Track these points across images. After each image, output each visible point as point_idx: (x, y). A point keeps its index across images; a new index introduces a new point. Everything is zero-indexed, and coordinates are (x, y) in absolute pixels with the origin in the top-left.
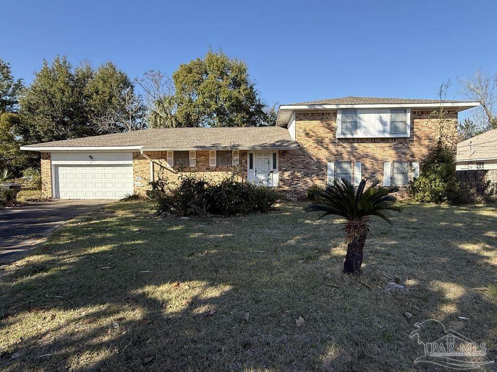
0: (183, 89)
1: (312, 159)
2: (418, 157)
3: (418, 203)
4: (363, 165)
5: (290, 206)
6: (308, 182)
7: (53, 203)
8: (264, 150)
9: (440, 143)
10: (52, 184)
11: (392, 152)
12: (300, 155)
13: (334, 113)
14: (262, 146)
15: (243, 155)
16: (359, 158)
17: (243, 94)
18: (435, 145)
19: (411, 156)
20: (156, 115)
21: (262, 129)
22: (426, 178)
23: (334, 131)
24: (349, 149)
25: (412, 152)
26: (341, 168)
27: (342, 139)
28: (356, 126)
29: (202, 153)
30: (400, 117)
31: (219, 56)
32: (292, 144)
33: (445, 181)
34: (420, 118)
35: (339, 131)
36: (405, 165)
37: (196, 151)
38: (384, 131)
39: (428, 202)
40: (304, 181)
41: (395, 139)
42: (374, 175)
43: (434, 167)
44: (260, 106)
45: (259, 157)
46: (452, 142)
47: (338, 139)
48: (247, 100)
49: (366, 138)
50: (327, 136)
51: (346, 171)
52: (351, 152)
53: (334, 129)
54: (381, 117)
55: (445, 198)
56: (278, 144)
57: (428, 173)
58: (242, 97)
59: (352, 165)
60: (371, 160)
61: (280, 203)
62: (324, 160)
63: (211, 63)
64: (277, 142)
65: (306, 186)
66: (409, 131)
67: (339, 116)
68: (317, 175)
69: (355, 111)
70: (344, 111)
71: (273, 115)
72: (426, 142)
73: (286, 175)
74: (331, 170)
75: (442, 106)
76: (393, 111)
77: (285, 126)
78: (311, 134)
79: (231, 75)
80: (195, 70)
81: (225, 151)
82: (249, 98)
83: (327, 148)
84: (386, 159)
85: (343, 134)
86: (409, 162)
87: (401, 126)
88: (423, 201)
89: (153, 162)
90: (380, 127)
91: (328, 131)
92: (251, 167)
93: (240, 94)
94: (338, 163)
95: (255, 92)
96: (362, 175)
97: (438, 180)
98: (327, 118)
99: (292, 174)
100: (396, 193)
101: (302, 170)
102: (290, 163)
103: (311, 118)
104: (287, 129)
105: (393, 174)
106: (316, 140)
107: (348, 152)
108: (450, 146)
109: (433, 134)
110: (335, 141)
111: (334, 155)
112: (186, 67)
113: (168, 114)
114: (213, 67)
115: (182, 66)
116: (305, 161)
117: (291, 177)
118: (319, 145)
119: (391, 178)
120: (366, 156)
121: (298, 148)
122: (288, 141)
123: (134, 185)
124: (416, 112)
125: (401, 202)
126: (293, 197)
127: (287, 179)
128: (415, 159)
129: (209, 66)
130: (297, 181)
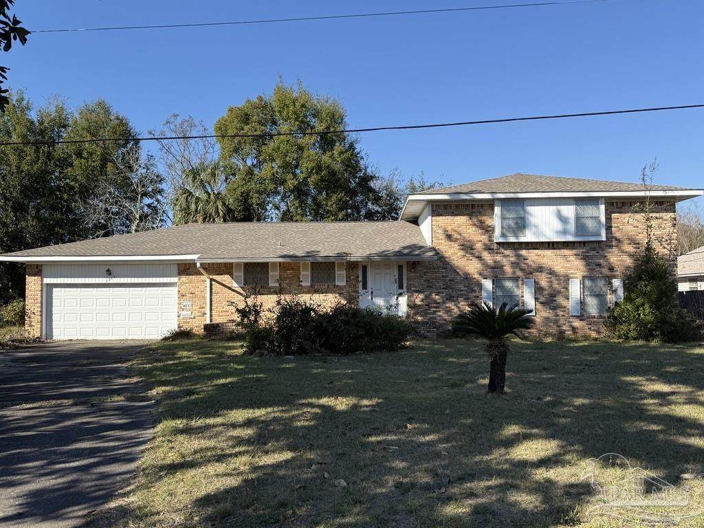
1: (458, 274)
2: (619, 271)
3: (621, 340)
4: (536, 283)
5: (426, 344)
6: (453, 309)
7: (47, 345)
8: (385, 261)
9: (649, 249)
10: (41, 315)
11: (580, 264)
12: (438, 268)
13: (490, 205)
15: (353, 269)
16: (528, 273)
17: (339, 159)
18: (641, 252)
19: (609, 269)
20: (189, 196)
22: (631, 302)
23: (490, 231)
24: (513, 259)
25: (610, 263)
26: (503, 288)
27: (503, 243)
28: (521, 225)
29: (289, 266)
30: (589, 211)
32: (427, 251)
33: (658, 308)
34: (620, 213)
35: (498, 232)
36: (601, 283)
37: (281, 263)
38: (565, 232)
39: (635, 339)
40: (447, 307)
41: (584, 243)
42: (554, 298)
43: (641, 286)
44: (367, 179)
45: (377, 271)
46: (669, 248)
47: (496, 243)
48: (346, 170)
49: (540, 242)
50: (479, 239)
51: (511, 293)
52: (518, 264)
53: (490, 229)
54: (559, 211)
55: (658, 333)
56: (406, 251)
57: (633, 296)
58: (338, 167)
59: (520, 283)
60: (550, 276)
61: (411, 340)
62: (476, 276)
63: (283, 106)
64: (405, 248)
65: (450, 316)
66: (603, 232)
67: (497, 210)
68: (465, 299)
69: (521, 202)
70: (505, 202)
72: (630, 249)
73: (419, 299)
74: (487, 291)
75: (648, 195)
76: (579, 201)
77: (415, 221)
78: (456, 236)
79: (320, 127)
80: (255, 117)
81: (326, 262)
82: (348, 166)
83: (479, 258)
84: (572, 274)
85: (503, 236)
86: (607, 279)
87: (590, 224)
88: (627, 338)
89: (212, 280)
90: (558, 225)
91: (481, 231)
92: (365, 287)
93: (333, 159)
94: (497, 281)
95: (358, 153)
96: (536, 299)
97: (647, 306)
98: (480, 212)
99: (427, 297)
100: (590, 326)
101: (443, 290)
102: (425, 281)
103: (455, 212)
104: (418, 225)
105: (584, 297)
106: (462, 245)
107: (512, 263)
108: (666, 254)
109: (640, 237)
110: (492, 247)
111: (491, 268)
112: (239, 112)
113: (210, 194)
114: (288, 113)
115: (231, 110)
116: (447, 277)
117: (425, 302)
118: (467, 252)
119: (581, 303)
120: (540, 269)
121: (436, 258)
122: (421, 247)
123: (179, 316)
124: (613, 203)
125: (596, 339)
126: (430, 332)
127: (420, 305)
128: (616, 273)
129: (280, 112)
130: (435, 307)
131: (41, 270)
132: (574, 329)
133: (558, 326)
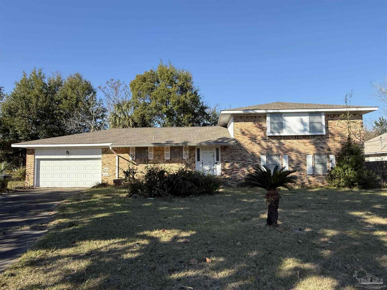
0: (138, 95)
1: (248, 153)
2: (333, 150)
3: (335, 188)
4: (289, 157)
5: (231, 190)
6: (246, 172)
7: (36, 190)
8: (209, 146)
9: (349, 139)
10: (34, 175)
11: (312, 147)
12: (237, 150)
13: (264, 116)
14: (207, 142)
15: (192, 150)
16: (286, 152)
17: (189, 98)
18: (345, 140)
19: (328, 150)
20: (116, 117)
21: (206, 129)
22: (340, 167)
23: (264, 130)
24: (277, 145)
25: (328, 147)
26: (272, 160)
27: (271, 136)
28: (282, 126)
29: (159, 149)
30: (316, 119)
31: (168, 68)
32: (231, 141)
33: (356, 170)
34: (332, 120)
35: (269, 130)
36: (324, 157)
37: (154, 147)
38: (305, 130)
39: (343, 187)
40: (242, 170)
41: (314, 136)
42: (299, 165)
43: (346, 159)
44: (203, 108)
45: (205, 151)
46: (359, 138)
47: (268, 136)
48: (192, 103)
49: (291, 136)
50: (259, 134)
51: (276, 163)
52: (279, 147)
53: (264, 129)
54: (301, 119)
55: (356, 184)
56: (220, 141)
57: (342, 163)
58: (188, 101)
59: (281, 157)
60: (296, 153)
61: (222, 188)
62: (258, 154)
63: (162, 73)
64: (219, 139)
65: (243, 175)
66: (324, 130)
67: (268, 119)
68: (252, 166)
69: (280, 115)
70: (272, 115)
71: (215, 115)
72: (339, 139)
73: (227, 166)
74: (263, 162)
75: (348, 110)
76: (311, 114)
77: (225, 126)
78: (247, 132)
79: (179, 82)
80: (149, 79)
81: (177, 147)
82: (194, 102)
83: (259, 144)
84: (308, 152)
85: (272, 132)
86: (327, 155)
87: (318, 126)
88: (339, 186)
89: (119, 156)
90: (301, 127)
91: (259, 130)
92: (199, 160)
93: (187, 98)
94: (269, 156)
95: (199, 96)
96: (289, 166)
97: (349, 169)
98: (259, 120)
99: (232, 165)
100: (318, 180)
101: (240, 161)
102: (230, 156)
103: (246, 120)
104: (227, 128)
105: (314, 165)
106: (250, 137)
107: (277, 147)
108: (358, 142)
109: (344, 132)
110: (266, 138)
111: (266, 149)
112: (141, 77)
113: (126, 116)
114: (164, 77)
115: (137, 76)
116: (242, 154)
117: (231, 168)
118: (253, 141)
119: (313, 168)
120: (292, 150)
121: (236, 144)
122: (228, 139)
123: (102, 175)
124: (329, 115)
125: (322, 187)
126: (233, 183)
127: (228, 169)
128: (331, 152)
129: (160, 76)
130: (236, 171)
131: (34, 152)
132: (309, 181)
133: (302, 180)
